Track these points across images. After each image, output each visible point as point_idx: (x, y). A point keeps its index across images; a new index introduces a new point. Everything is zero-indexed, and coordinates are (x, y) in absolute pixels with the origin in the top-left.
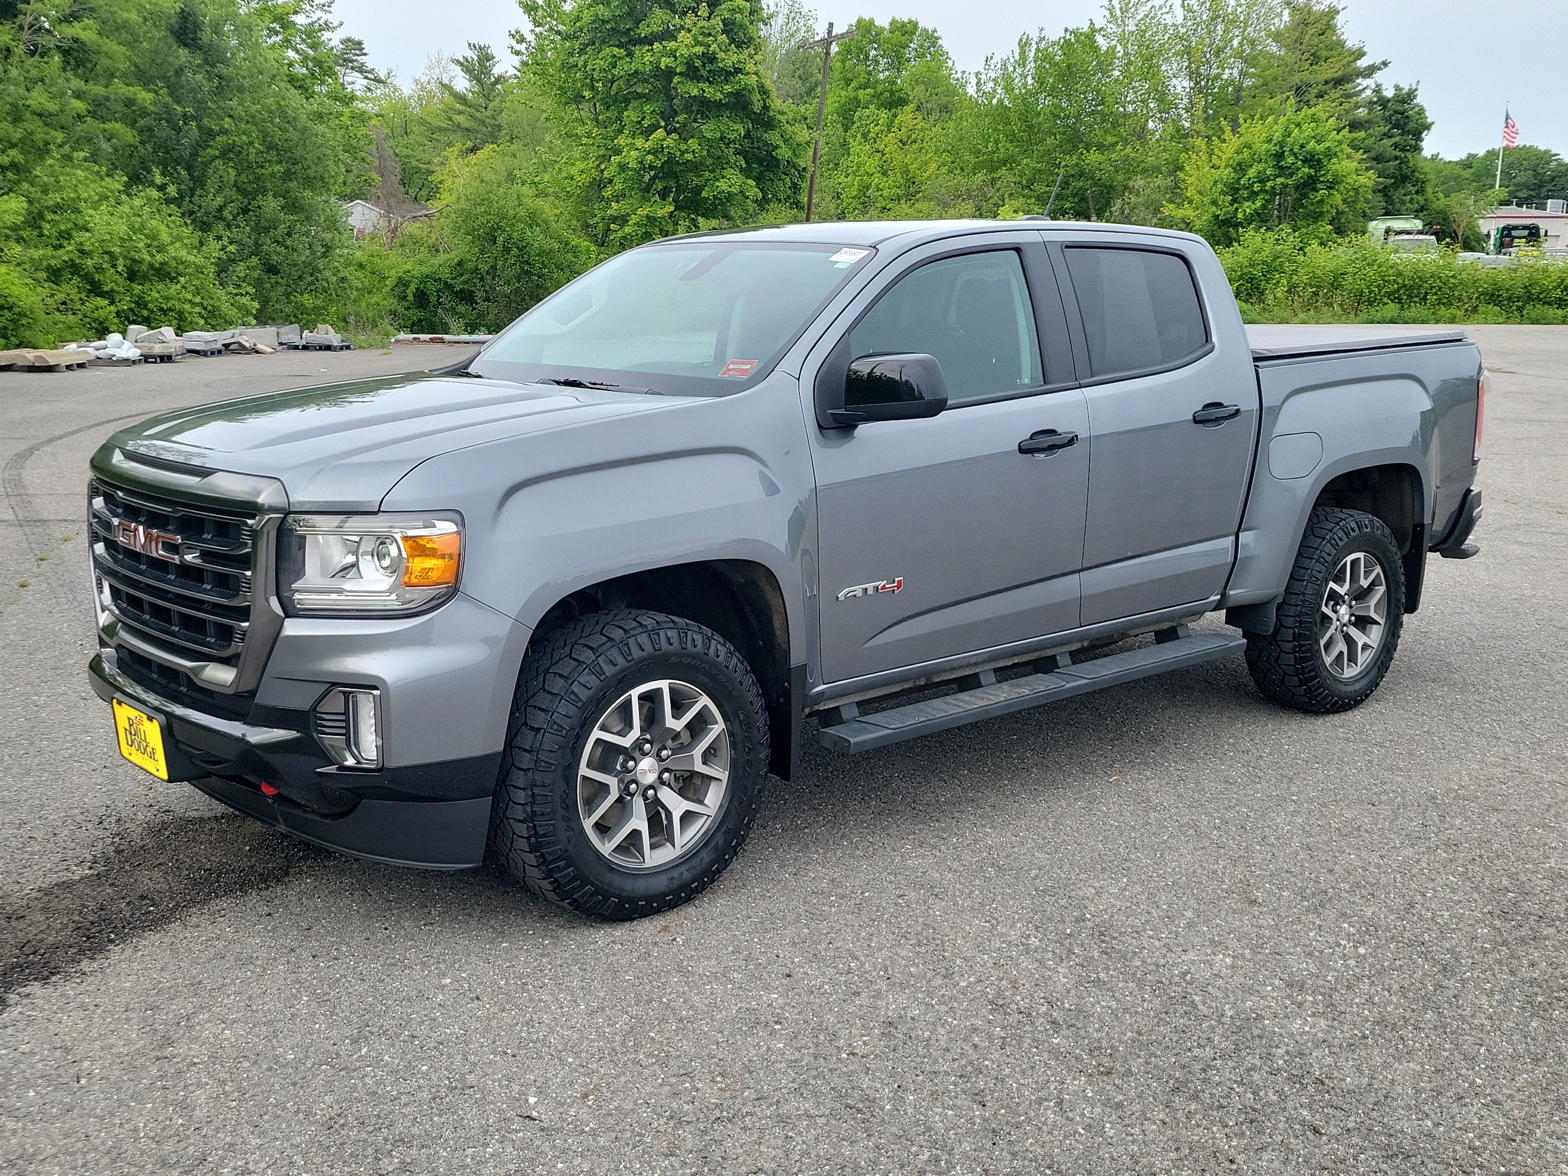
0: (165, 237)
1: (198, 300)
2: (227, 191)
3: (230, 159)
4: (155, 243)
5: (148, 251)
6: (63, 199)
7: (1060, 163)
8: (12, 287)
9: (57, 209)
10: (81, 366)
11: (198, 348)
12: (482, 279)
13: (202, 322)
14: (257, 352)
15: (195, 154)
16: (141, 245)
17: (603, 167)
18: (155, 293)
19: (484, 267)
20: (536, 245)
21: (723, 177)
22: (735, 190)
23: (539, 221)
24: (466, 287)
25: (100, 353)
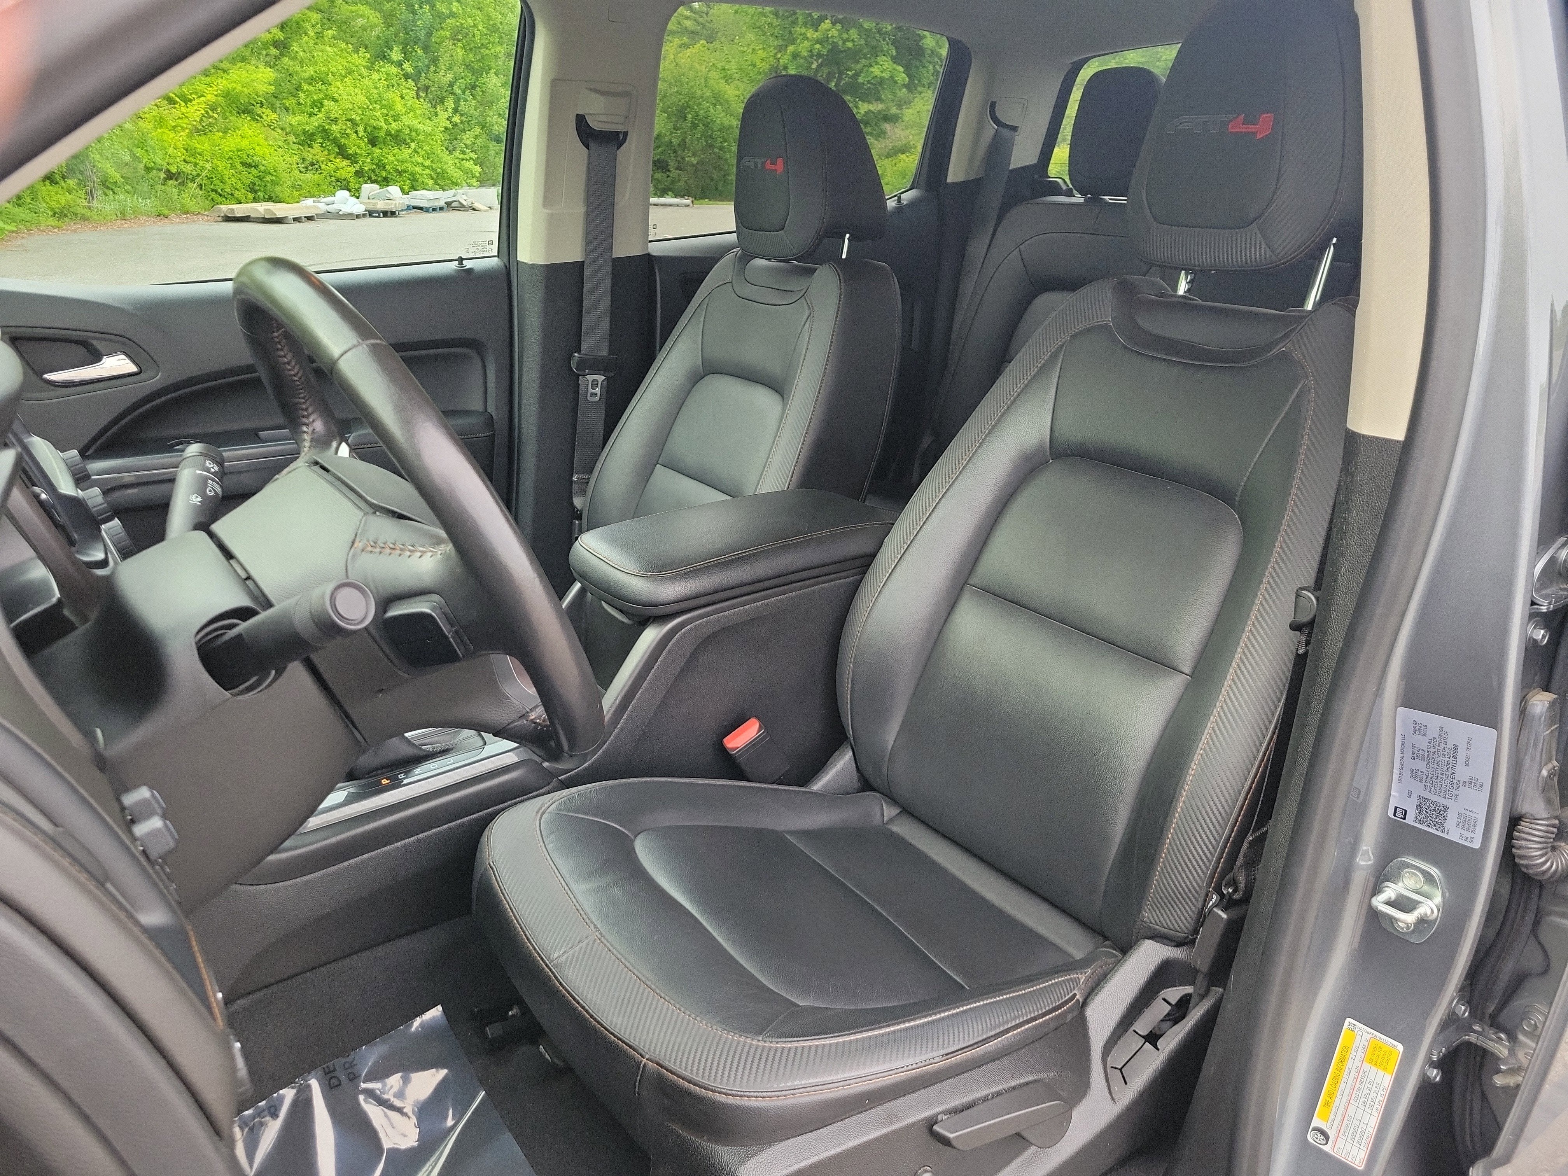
0: (399, 106)
1: (427, 163)
2: (456, 69)
3: (459, 40)
4: (392, 112)
5: (385, 120)
6: (316, 72)
7: (1161, 57)
8: (257, 148)
9: (311, 80)
10: (310, 218)
11: (421, 206)
12: (675, 152)
13: (431, 182)
14: (474, 209)
15: (429, 35)
16: (378, 114)
17: (779, 56)
18: (392, 156)
19: (676, 141)
20: (718, 122)
21: (877, 64)
22: (886, 75)
23: (722, 101)
24: (662, 157)
25: (330, 208)
